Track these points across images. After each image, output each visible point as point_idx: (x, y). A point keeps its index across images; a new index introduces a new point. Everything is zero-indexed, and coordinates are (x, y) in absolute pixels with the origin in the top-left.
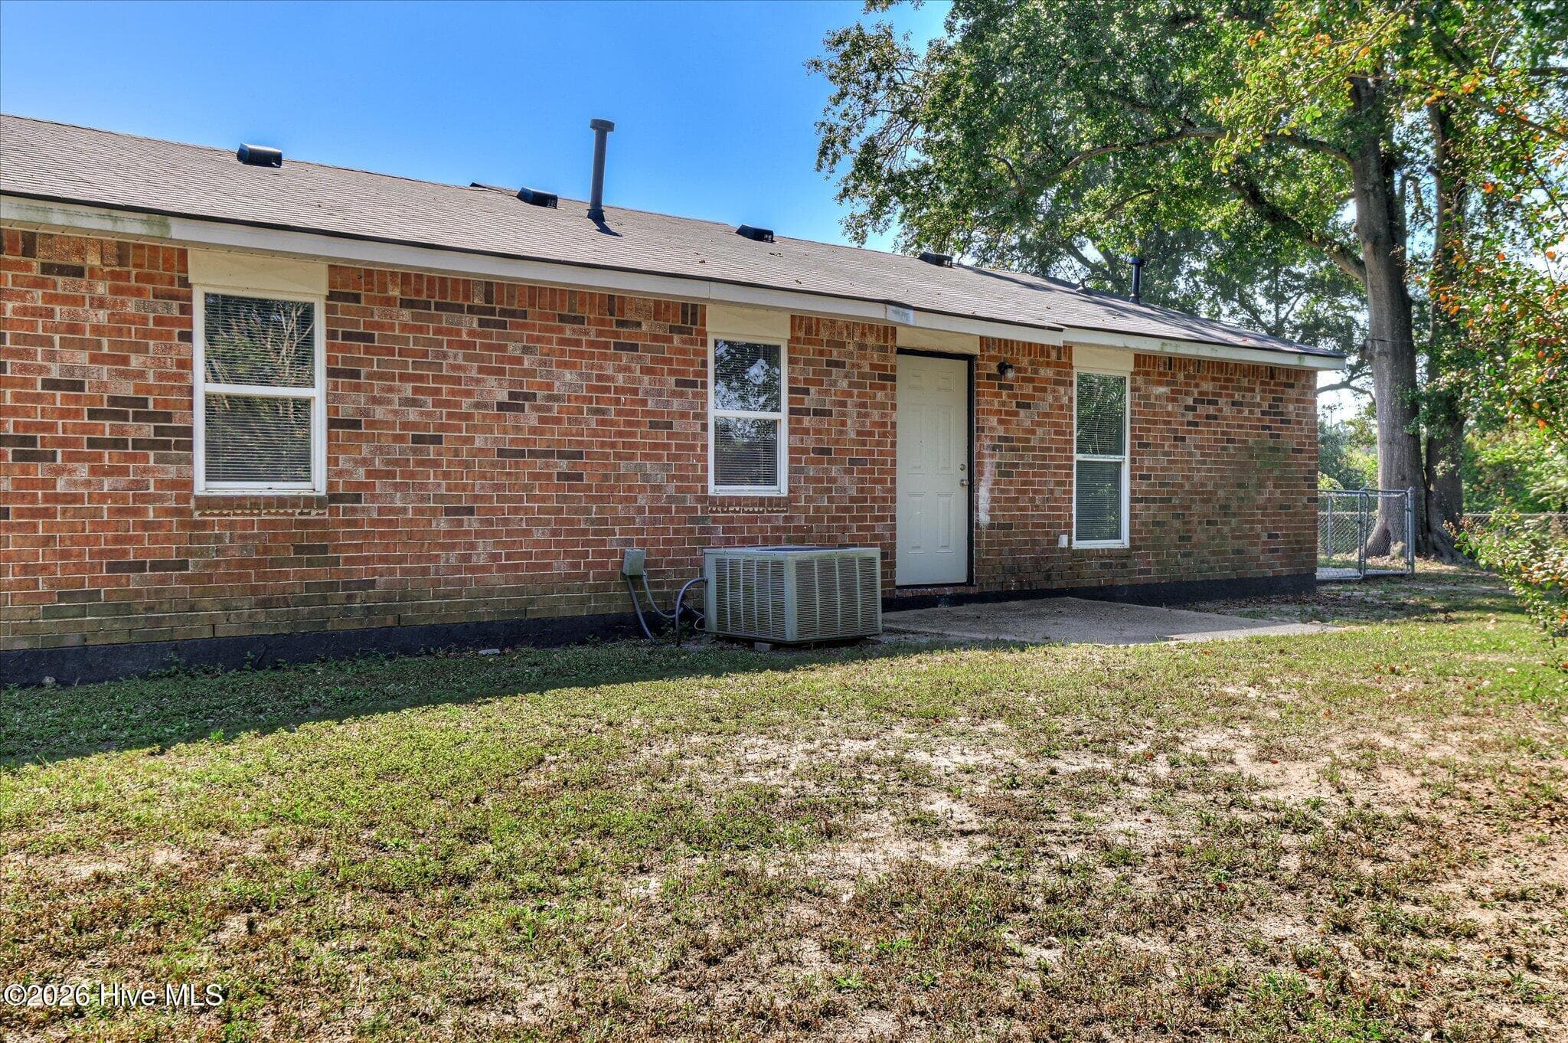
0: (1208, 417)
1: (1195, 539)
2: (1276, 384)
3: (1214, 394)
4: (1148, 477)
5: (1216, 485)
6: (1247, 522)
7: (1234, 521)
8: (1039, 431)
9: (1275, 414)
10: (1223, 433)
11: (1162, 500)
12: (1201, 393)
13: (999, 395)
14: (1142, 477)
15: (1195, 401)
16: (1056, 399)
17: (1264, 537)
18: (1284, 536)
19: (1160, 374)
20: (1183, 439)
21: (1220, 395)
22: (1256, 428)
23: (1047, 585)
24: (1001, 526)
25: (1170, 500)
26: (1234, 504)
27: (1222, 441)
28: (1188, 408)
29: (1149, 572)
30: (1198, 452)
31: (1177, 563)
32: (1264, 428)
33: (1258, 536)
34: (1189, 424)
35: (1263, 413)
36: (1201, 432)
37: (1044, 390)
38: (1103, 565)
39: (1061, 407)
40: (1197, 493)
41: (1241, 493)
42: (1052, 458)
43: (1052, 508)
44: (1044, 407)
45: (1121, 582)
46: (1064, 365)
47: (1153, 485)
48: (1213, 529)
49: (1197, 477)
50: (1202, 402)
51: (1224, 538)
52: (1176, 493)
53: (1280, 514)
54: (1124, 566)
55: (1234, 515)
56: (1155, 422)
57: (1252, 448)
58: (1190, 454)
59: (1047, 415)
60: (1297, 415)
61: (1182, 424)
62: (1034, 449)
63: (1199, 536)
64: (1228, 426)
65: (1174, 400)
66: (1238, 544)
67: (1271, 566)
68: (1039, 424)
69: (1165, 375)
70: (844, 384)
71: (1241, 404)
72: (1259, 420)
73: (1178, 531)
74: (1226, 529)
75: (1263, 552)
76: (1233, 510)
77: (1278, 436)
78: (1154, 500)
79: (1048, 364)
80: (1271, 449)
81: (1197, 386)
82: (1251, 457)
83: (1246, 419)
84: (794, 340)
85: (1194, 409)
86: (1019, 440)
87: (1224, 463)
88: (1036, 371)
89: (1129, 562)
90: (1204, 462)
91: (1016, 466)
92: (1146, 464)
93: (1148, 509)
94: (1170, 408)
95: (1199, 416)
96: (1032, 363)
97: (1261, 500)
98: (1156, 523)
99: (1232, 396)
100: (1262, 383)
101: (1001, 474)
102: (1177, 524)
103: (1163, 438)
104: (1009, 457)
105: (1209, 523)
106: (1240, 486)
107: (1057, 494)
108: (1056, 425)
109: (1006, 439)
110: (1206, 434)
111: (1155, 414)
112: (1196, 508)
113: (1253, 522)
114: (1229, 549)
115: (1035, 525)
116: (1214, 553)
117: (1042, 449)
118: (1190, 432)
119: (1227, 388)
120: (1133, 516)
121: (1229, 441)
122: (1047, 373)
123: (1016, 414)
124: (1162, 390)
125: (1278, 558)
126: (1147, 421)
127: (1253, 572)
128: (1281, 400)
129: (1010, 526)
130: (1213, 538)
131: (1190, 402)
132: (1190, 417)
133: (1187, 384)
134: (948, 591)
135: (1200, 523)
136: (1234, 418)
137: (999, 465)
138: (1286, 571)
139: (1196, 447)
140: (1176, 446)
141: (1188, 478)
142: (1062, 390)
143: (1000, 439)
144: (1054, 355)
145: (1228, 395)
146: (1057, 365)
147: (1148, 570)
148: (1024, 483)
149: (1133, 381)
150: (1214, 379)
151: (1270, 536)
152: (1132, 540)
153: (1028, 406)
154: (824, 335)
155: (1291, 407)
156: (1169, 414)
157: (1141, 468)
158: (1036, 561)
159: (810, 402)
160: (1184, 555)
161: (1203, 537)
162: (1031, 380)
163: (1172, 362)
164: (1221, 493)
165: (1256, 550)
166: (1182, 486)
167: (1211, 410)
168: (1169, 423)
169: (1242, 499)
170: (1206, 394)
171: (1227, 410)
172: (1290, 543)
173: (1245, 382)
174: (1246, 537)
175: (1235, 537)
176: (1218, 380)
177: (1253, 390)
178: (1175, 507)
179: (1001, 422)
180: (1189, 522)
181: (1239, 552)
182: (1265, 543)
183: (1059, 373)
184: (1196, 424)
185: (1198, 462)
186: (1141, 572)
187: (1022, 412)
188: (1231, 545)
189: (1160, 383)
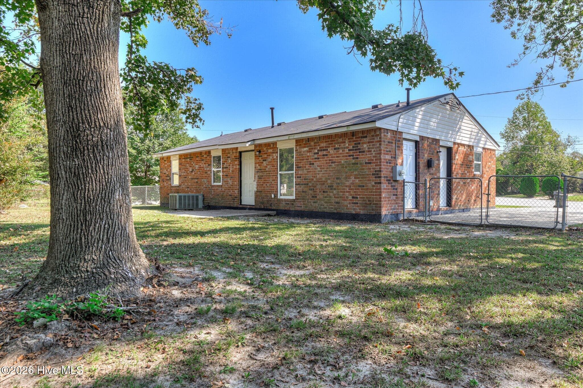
0: (323, 155)
1: (318, 197)
2: (356, 138)
3: (326, 147)
4: (300, 177)
5: (326, 179)
6: (341, 192)
7: (335, 192)
8: (268, 167)
9: (356, 150)
10: (330, 160)
11: (305, 184)
12: (320, 148)
13: (258, 159)
14: (298, 177)
15: (318, 151)
16: (273, 157)
17: (350, 198)
18: (361, 198)
19: (305, 144)
20: (313, 164)
21: (329, 147)
22: (346, 156)
23: (271, 208)
24: (260, 192)
25: (308, 184)
26: (335, 186)
27: (329, 163)
28: (315, 154)
29: (301, 207)
30: (319, 168)
31: (311, 205)
32: (349, 156)
33: (347, 197)
34: (315, 158)
35: (349, 150)
36: (320, 161)
37: (270, 155)
38: (286, 204)
39: (274, 159)
40: (319, 182)
41: (338, 181)
42: (271, 173)
43: (271, 187)
44: (269, 160)
45: (292, 209)
46: (275, 148)
47: (302, 180)
48: (325, 194)
49: (318, 176)
50: (321, 150)
51: (330, 197)
52: (310, 182)
53: (358, 189)
54: (293, 204)
55: (335, 189)
56: (303, 160)
57: (344, 164)
58: (316, 169)
59: (270, 162)
60: (369, 148)
61: (313, 159)
62: (267, 171)
63: (320, 196)
64: (332, 157)
65: (310, 152)
66: (337, 200)
67: (354, 209)
68: (268, 165)
69: (307, 144)
70: (230, 161)
71: (339, 148)
72: (347, 153)
73: (311, 195)
74: (331, 194)
75: (349, 203)
76: (334, 187)
77: (357, 158)
78: (302, 184)
79: (270, 148)
80: (353, 164)
81: (319, 145)
82: (343, 167)
83: (340, 154)
84: (222, 154)
85: (318, 153)
86: (263, 169)
87: (330, 171)
88: (267, 151)
89: (294, 203)
90: (321, 171)
91: (262, 176)
92: (300, 173)
93: (300, 187)
94: (308, 154)
95: (320, 155)
96: (267, 149)
97: (348, 183)
98: (303, 192)
99: (335, 146)
100: (349, 139)
101: (259, 178)
102: (311, 192)
103: (306, 165)
104: (261, 174)
105: (324, 192)
106: (337, 179)
107: (273, 183)
108: (272, 164)
109: (260, 170)
110: (322, 162)
111: (303, 157)
112: (319, 187)
113: (344, 192)
114: (333, 201)
115: (268, 192)
116: (326, 202)
117: (269, 171)
118: (316, 161)
119: (332, 144)
120: (296, 189)
121: (332, 163)
122: (270, 151)
123: (262, 163)
124: (305, 149)
125: (358, 206)
126: (300, 160)
127: (344, 211)
128: (359, 143)
129: (261, 192)
130: (326, 197)
131: (316, 151)
132: (316, 156)
133: (315, 146)
134: (249, 207)
135: (320, 192)
136: (335, 154)
137: (258, 176)
138: (362, 212)
139: (318, 166)
140: (310, 167)
141: (314, 177)
142: (274, 155)
143: (260, 169)
144: (272, 146)
145: (332, 146)
146: (273, 148)
147: (300, 206)
148: (265, 180)
149: (296, 148)
150: (326, 142)
151: (353, 197)
152: (296, 196)
153: (265, 160)
154: (227, 152)
155: (365, 146)
156: (308, 157)
157: (298, 174)
158: (268, 201)
159: (225, 166)
160: (314, 202)
161: (321, 197)
162: (267, 153)
163: (309, 139)
164: (329, 181)
165: (346, 203)
166: (313, 179)
167: (325, 153)
168: (308, 159)
169: (339, 183)
170: (323, 147)
171: (332, 152)
172: (364, 201)
173: (341, 140)
174: (341, 197)
175: (335, 197)
176: (328, 141)
177: (345, 142)
178: (310, 186)
179: (259, 165)
180: (315, 192)
181: (337, 203)
182: (351, 200)
183: (273, 150)
184: (319, 158)
185: (319, 171)
186: (298, 207)
187: (264, 162)
188: (333, 200)
189: (305, 147)
